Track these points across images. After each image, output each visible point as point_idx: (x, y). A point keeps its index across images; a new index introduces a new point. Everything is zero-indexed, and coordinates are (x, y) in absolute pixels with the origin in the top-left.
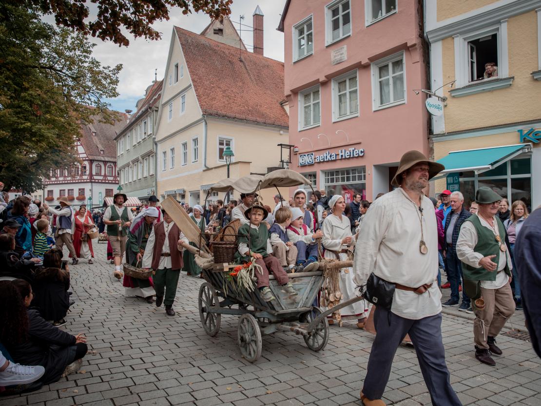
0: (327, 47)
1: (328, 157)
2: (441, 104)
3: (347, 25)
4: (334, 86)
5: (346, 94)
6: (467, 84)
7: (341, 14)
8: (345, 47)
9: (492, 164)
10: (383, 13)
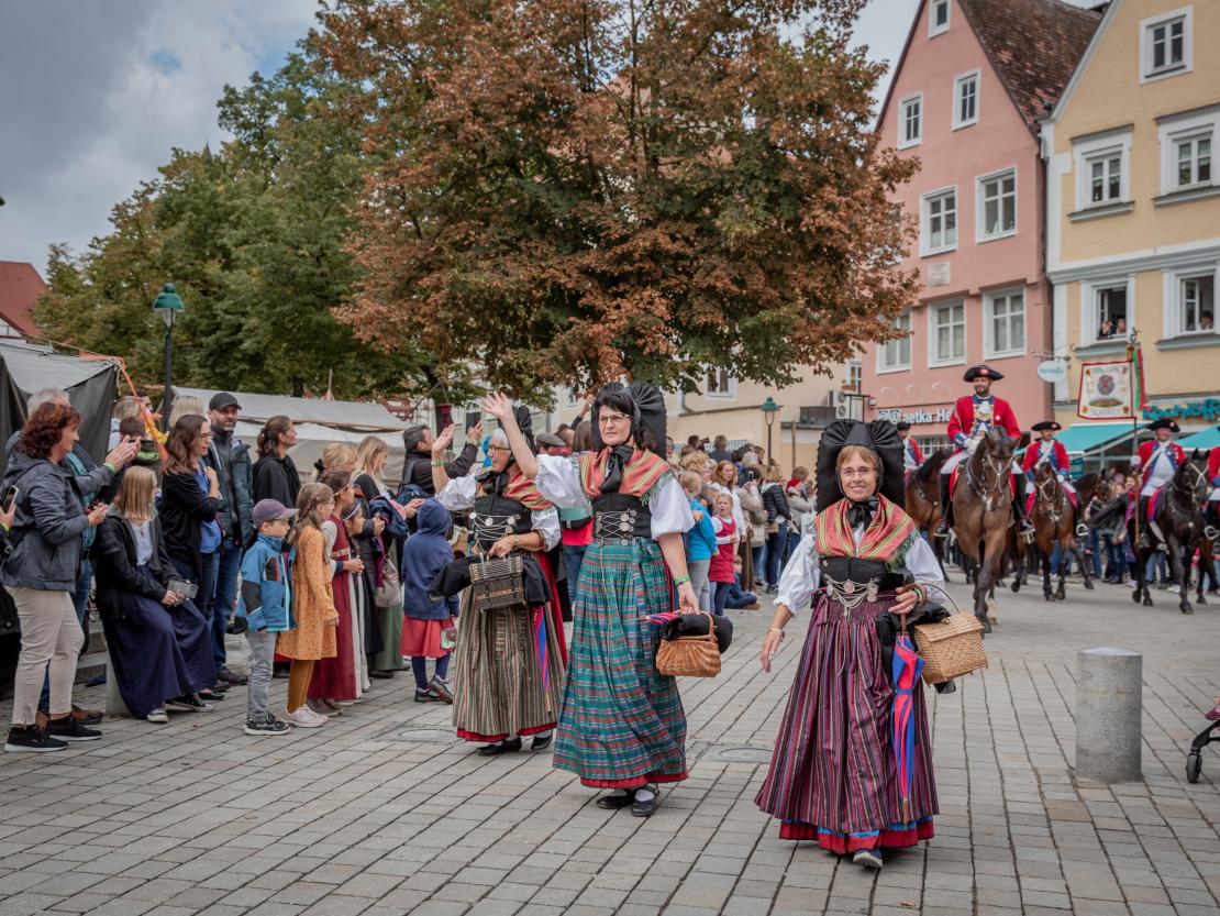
0: (924, 258)
1: (922, 418)
2: (1063, 364)
3: (950, 231)
4: (931, 314)
5: (947, 329)
6: (1095, 342)
7: (943, 213)
8: (948, 264)
9: (1086, 451)
10: (999, 231)
